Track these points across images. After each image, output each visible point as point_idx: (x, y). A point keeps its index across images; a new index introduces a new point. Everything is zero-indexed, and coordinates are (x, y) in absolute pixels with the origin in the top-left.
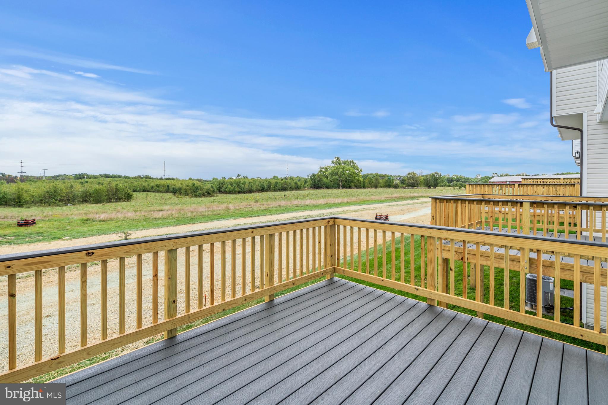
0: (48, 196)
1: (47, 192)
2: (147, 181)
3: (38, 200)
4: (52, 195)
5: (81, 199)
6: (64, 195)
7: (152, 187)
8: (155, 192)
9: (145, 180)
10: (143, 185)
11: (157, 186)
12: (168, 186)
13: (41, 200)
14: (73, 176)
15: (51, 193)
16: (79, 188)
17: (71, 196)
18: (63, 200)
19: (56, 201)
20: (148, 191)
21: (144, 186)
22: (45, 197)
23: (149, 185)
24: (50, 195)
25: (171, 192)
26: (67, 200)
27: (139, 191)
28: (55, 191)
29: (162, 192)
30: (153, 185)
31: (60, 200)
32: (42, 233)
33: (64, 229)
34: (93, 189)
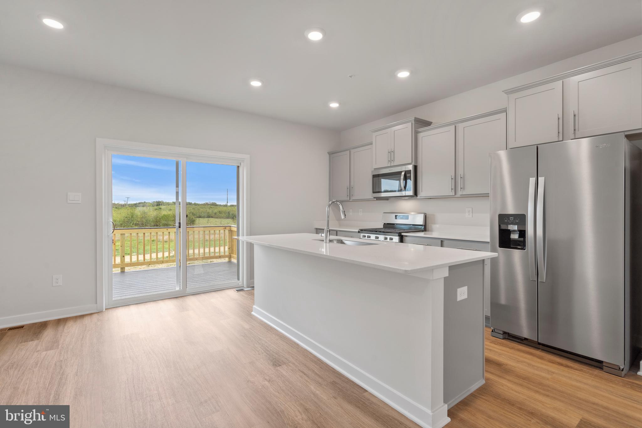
0: (127, 220)
1: (126, 217)
2: (211, 208)
3: (119, 224)
4: (129, 220)
5: (153, 224)
6: (139, 220)
7: (215, 214)
8: (217, 218)
9: (210, 207)
10: (208, 211)
11: (220, 212)
12: (229, 213)
13: (121, 224)
14: (152, 204)
15: (129, 218)
16: (152, 213)
17: (144, 221)
18: (138, 224)
19: (133, 225)
20: (212, 217)
21: (208, 213)
22: (124, 222)
23: (212, 211)
24: (128, 219)
25: (230, 218)
26: (141, 224)
27: (204, 217)
28: (132, 217)
29: (222, 218)
30: (216, 211)
31: (136, 225)
32: (118, 250)
33: (134, 247)
34: (162, 215)
